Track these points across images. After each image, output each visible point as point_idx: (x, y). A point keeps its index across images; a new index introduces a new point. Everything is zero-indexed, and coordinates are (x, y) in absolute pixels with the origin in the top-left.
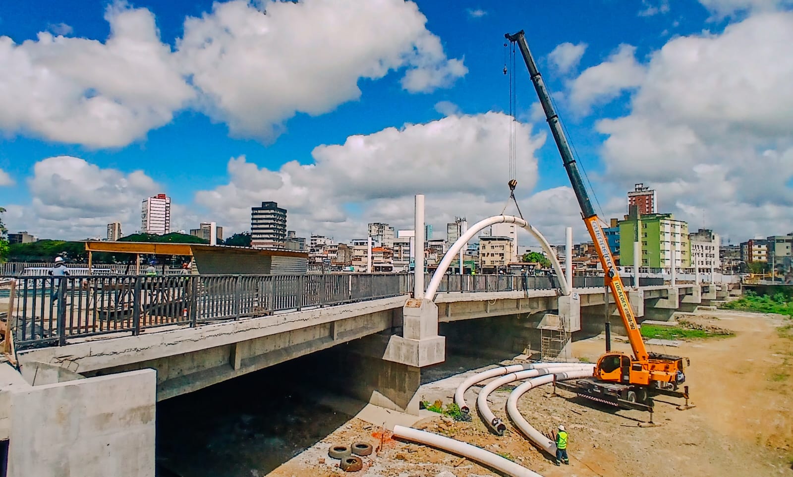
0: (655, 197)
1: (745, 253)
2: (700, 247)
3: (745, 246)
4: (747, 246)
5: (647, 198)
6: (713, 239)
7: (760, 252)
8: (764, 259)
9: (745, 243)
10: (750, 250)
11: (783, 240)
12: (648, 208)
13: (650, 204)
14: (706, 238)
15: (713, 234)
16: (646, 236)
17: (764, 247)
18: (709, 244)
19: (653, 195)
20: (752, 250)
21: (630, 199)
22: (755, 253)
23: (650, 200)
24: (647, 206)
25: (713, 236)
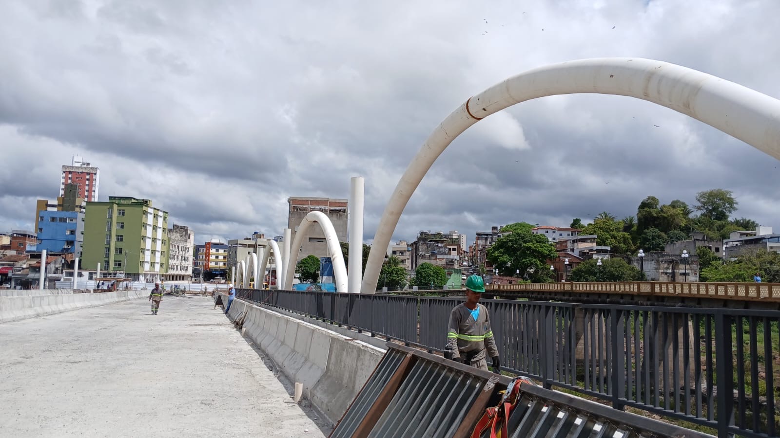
0: (98, 177)
1: (201, 258)
2: (176, 247)
3: (202, 249)
4: (205, 249)
5: (88, 177)
6: (189, 238)
7: (217, 257)
8: (221, 265)
9: (202, 246)
10: (208, 255)
11: (246, 245)
12: (88, 191)
13: (91, 185)
14: (181, 236)
15: (189, 232)
16: (122, 227)
17: (221, 251)
18: (184, 245)
19: (95, 174)
20: (209, 255)
21: (64, 175)
22: (213, 258)
23: (91, 180)
24: (87, 188)
25: (189, 235)
